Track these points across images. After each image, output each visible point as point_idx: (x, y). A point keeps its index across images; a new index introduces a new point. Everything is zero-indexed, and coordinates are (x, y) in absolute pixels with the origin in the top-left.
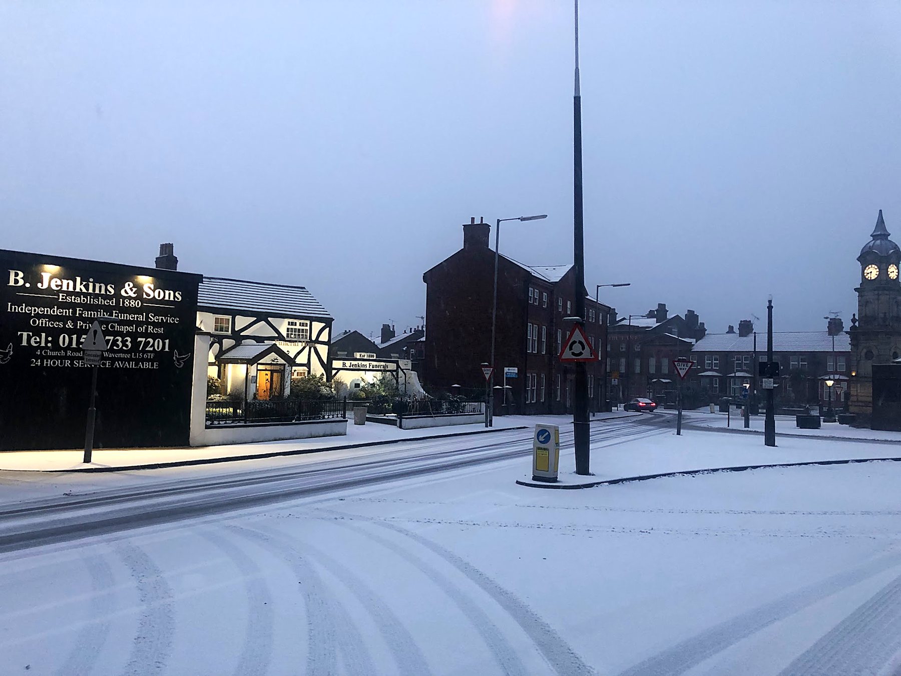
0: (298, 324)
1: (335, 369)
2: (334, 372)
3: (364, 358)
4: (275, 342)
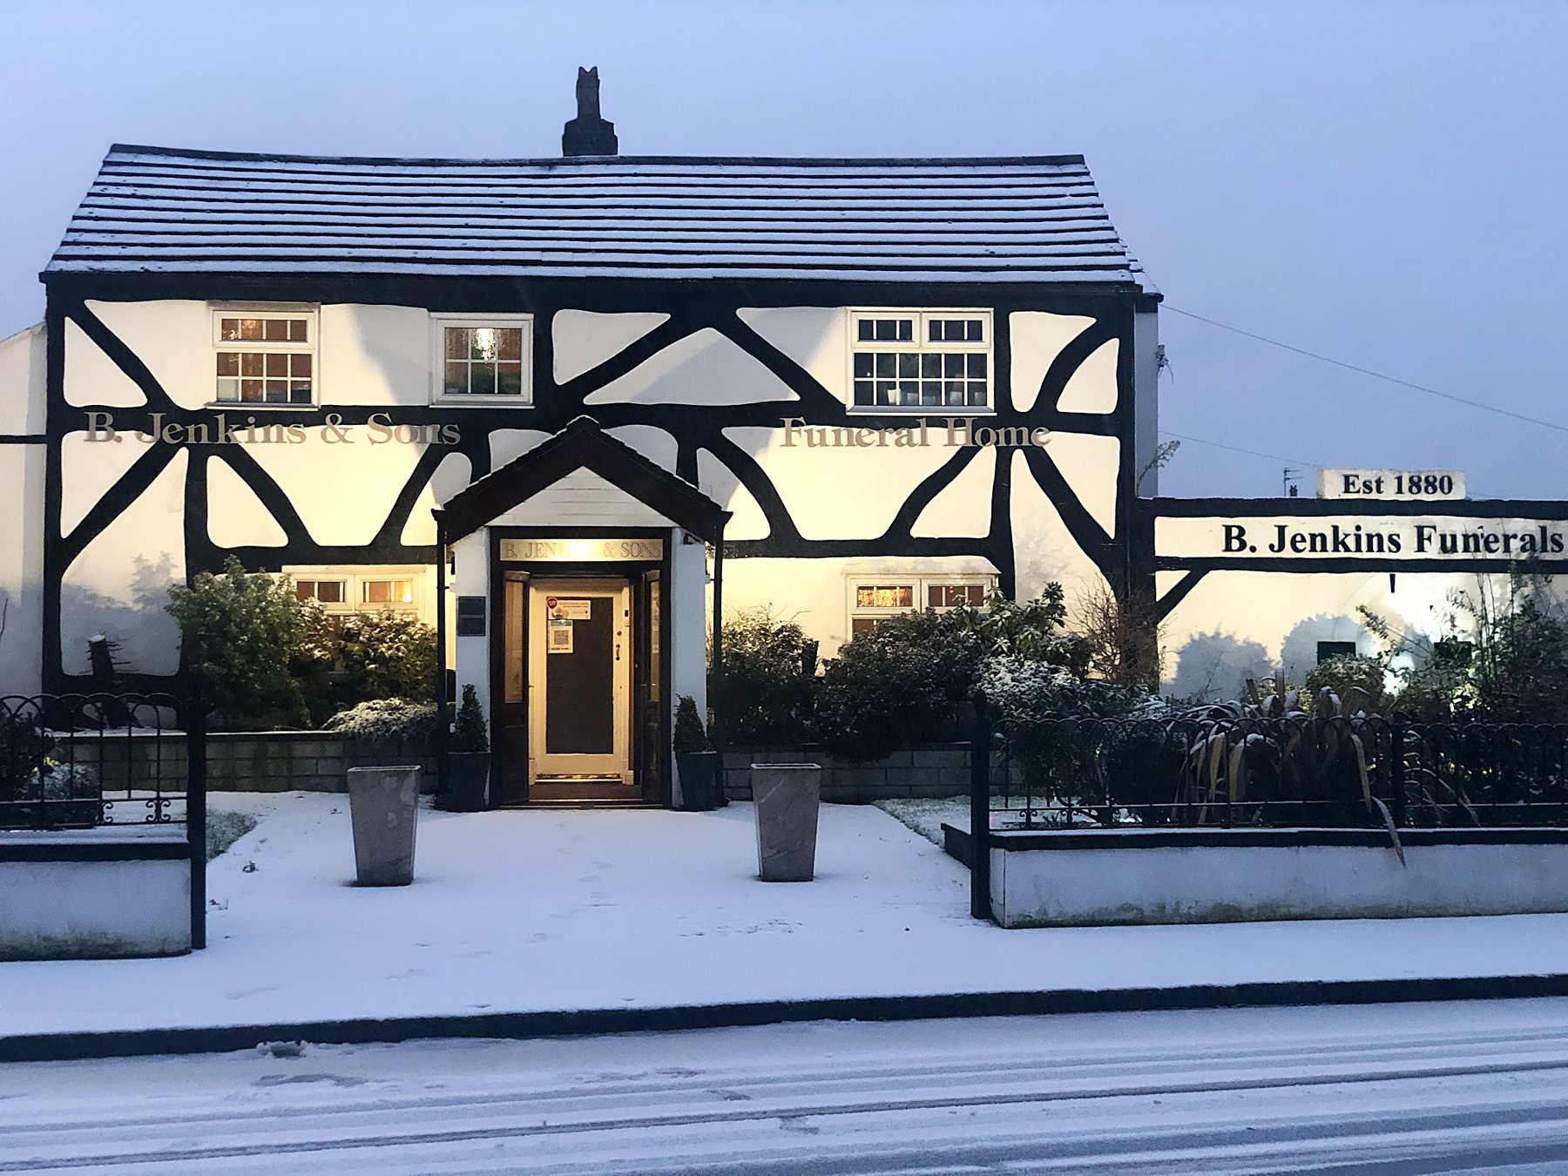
0: (921, 330)
1: (1172, 563)
2: (1165, 581)
3: (1374, 496)
4: (782, 430)
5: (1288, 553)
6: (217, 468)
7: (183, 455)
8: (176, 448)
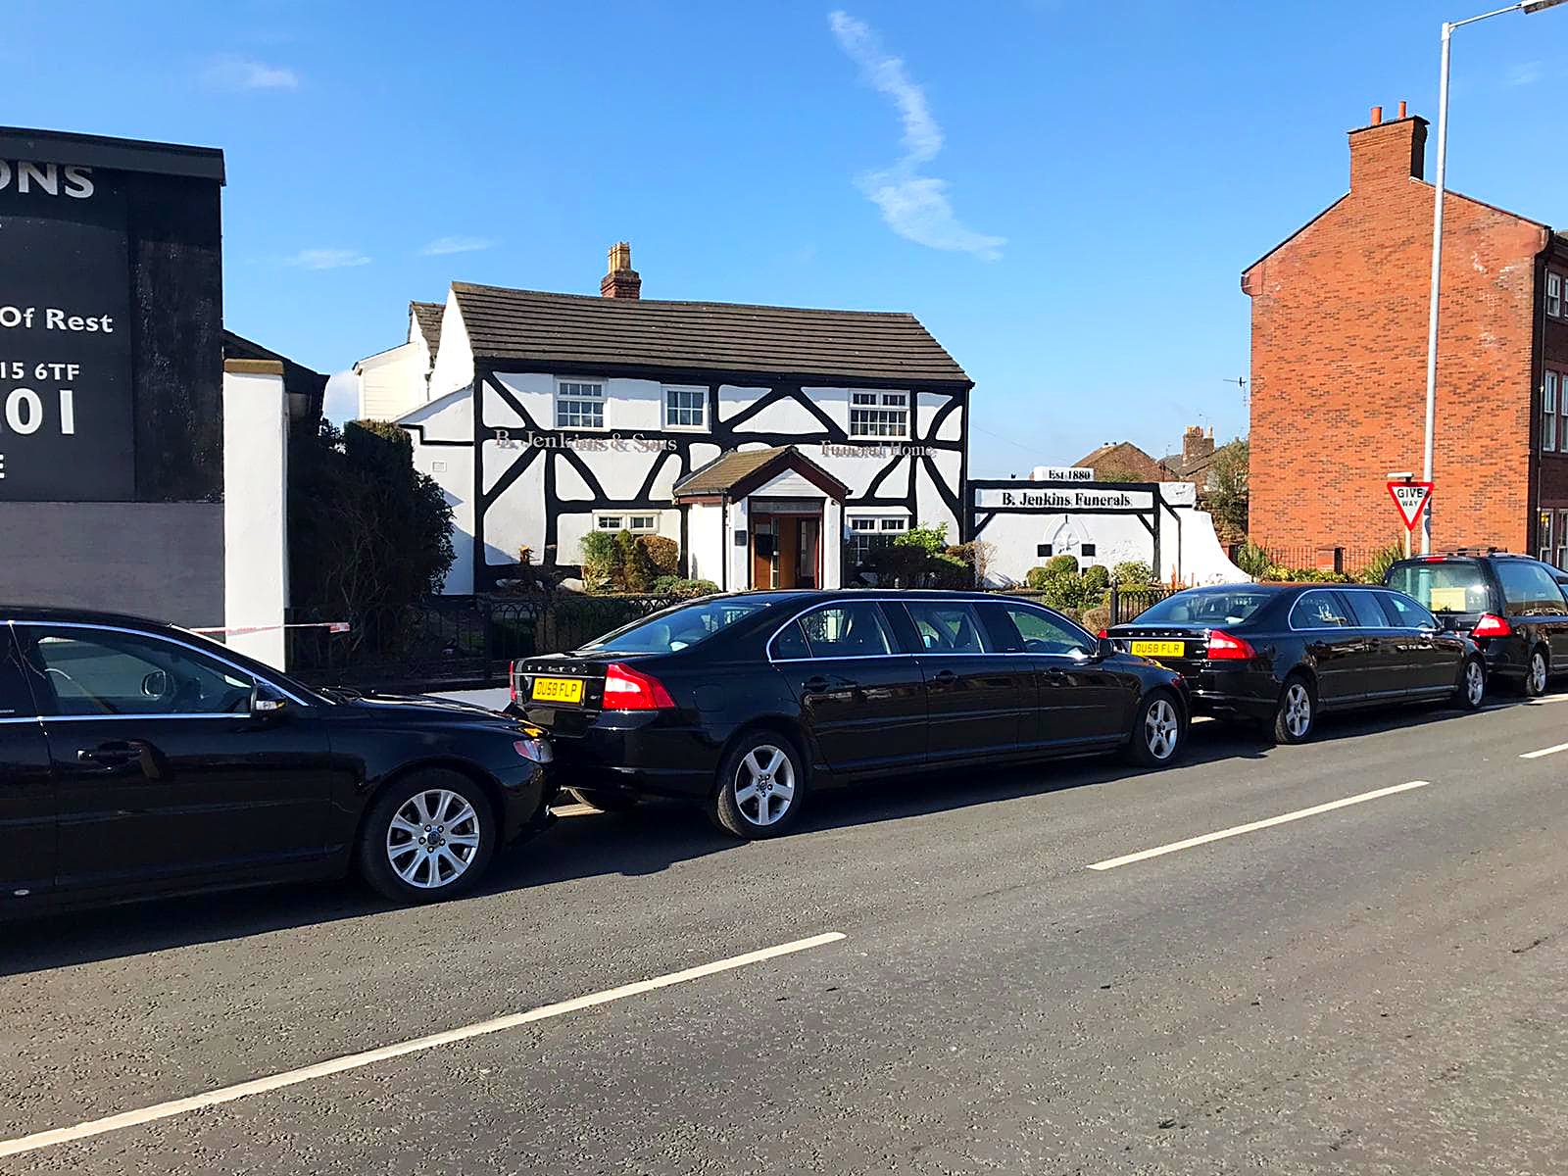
0: (879, 399)
1: (983, 510)
2: (979, 518)
3: (1060, 479)
4: (821, 447)
5: (1027, 506)
6: (559, 458)
7: (543, 452)
8: (540, 449)
